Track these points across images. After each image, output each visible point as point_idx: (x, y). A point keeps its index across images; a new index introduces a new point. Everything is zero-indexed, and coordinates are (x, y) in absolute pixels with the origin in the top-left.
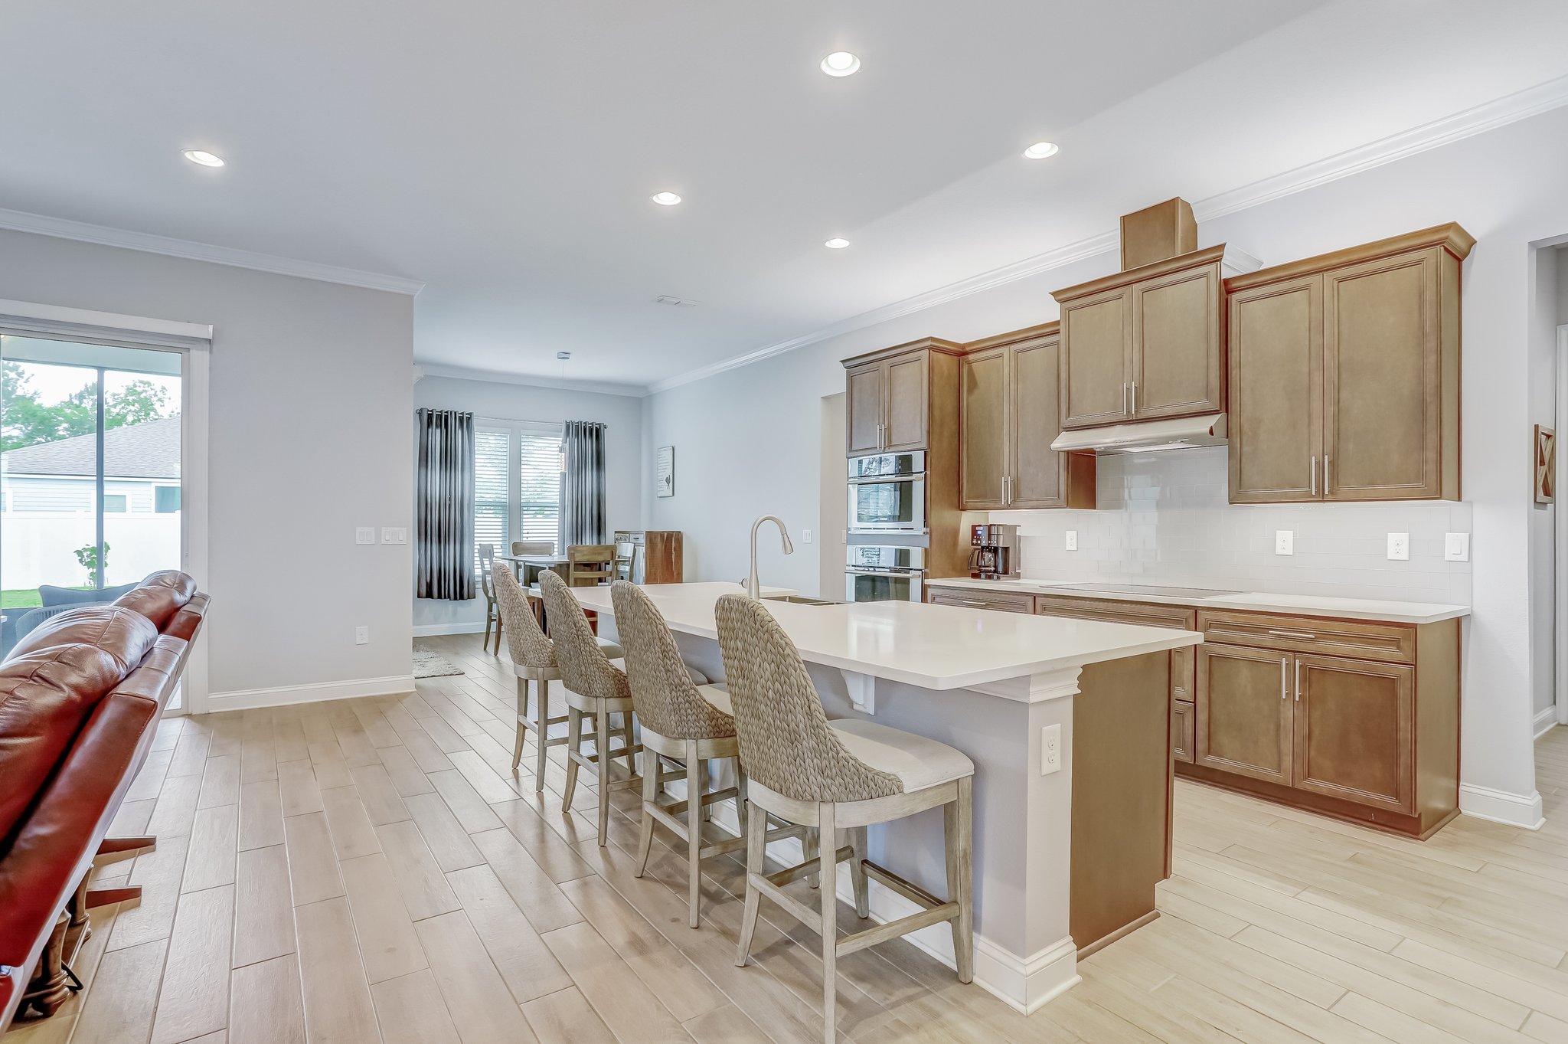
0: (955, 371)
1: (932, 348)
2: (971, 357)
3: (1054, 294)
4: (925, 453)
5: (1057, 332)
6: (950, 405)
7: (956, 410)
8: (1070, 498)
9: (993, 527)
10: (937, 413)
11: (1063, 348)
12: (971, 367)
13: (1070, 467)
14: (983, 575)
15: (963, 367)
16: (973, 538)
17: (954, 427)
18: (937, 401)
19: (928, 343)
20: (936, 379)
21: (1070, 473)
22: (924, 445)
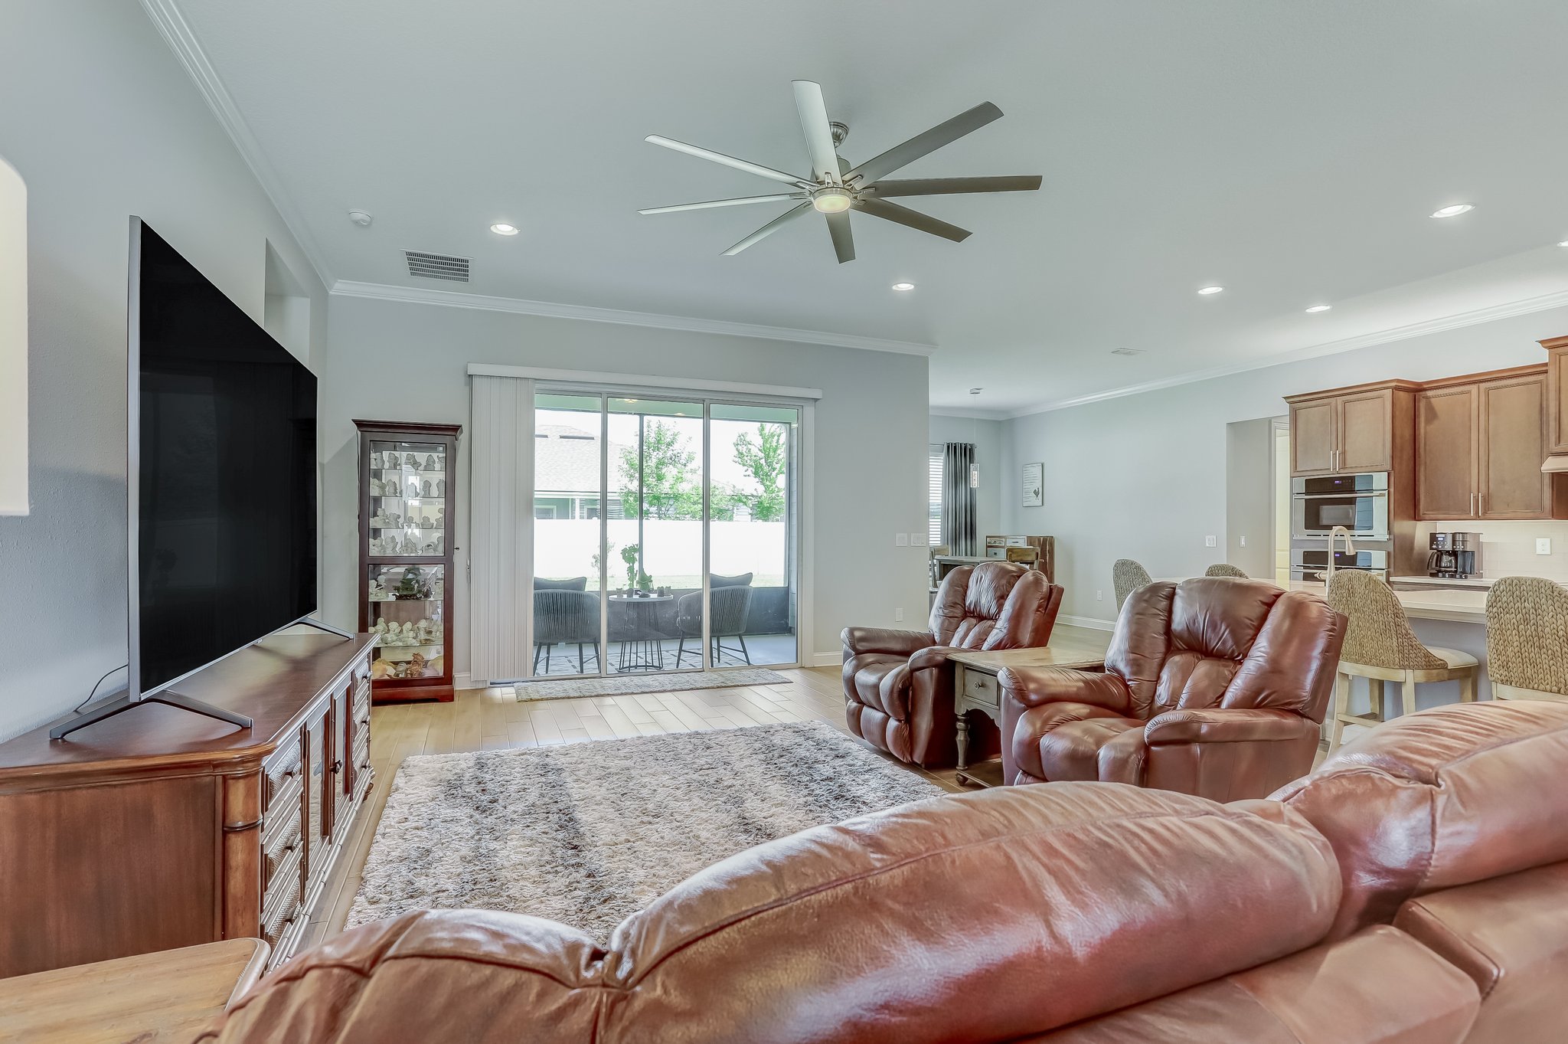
0: (1411, 405)
1: (1397, 388)
2: (1430, 393)
3: (1542, 342)
4: (1388, 474)
5: (1546, 372)
6: (1407, 433)
7: (1412, 438)
8: (1555, 511)
9: (1458, 535)
10: (1398, 441)
11: (1553, 387)
12: (1430, 402)
13: (1555, 486)
14: (1440, 575)
15: (1419, 402)
16: (1431, 544)
17: (1411, 452)
18: (1398, 433)
19: (1394, 384)
20: (1397, 413)
21: (1555, 489)
22: (1388, 467)
